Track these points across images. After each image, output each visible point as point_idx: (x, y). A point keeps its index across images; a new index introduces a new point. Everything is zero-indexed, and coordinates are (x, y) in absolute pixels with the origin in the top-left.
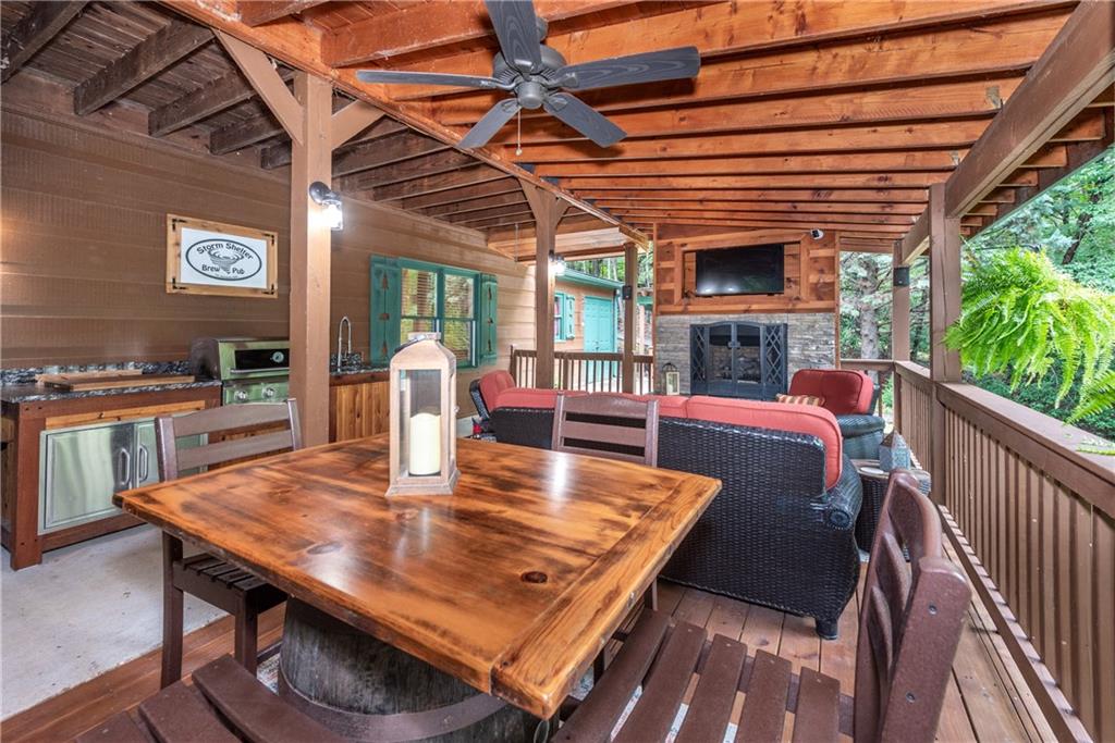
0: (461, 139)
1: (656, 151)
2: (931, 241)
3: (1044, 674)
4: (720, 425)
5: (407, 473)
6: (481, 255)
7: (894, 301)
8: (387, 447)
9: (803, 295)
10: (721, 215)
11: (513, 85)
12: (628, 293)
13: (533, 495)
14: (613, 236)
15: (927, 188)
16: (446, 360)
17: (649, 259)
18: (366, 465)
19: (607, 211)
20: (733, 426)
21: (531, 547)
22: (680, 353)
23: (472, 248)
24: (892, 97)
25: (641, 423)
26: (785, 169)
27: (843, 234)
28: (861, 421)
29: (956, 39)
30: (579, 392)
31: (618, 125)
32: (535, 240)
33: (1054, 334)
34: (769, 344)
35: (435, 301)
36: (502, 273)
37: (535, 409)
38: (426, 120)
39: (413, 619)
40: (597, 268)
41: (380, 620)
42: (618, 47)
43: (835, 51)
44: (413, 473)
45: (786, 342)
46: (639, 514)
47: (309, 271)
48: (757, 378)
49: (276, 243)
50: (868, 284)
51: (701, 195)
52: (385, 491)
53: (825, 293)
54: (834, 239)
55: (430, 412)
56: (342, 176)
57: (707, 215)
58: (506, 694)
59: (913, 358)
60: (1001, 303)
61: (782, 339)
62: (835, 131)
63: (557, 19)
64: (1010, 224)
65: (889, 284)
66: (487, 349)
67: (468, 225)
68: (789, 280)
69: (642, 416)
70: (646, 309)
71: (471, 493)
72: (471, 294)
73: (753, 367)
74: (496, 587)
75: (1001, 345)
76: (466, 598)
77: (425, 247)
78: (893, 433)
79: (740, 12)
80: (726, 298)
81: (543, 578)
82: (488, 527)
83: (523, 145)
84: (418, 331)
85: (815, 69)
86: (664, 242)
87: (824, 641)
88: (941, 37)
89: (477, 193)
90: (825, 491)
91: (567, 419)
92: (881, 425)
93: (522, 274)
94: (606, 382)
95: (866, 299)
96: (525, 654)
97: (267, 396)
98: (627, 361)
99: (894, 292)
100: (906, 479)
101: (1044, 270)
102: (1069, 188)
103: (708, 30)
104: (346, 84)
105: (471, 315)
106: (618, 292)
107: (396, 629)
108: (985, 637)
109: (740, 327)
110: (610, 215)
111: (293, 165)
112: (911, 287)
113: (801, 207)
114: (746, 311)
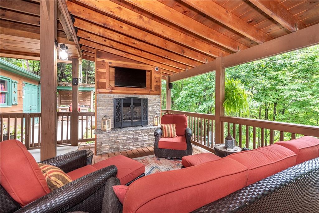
12: (76, 82)
22: (110, 111)
45: (148, 105)
53: (158, 89)
80: (128, 88)
86: (100, 60)
114: (135, 94)
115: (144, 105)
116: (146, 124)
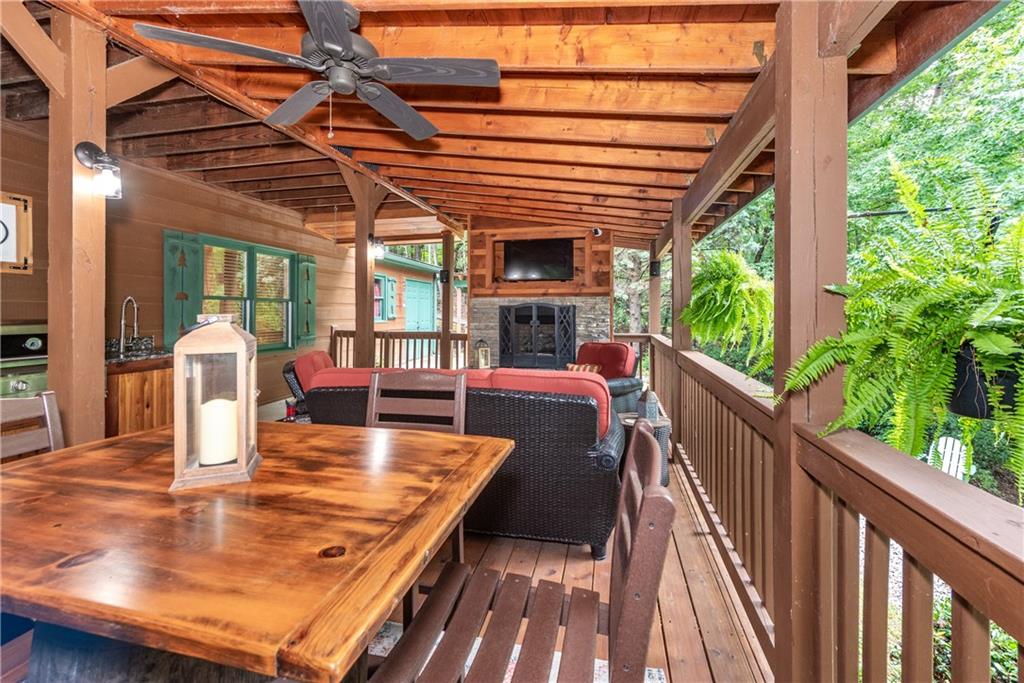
0: (270, 113)
1: (467, 148)
2: (673, 243)
3: (736, 558)
4: (519, 392)
5: (197, 465)
6: (298, 235)
7: (651, 288)
8: (171, 438)
9: (587, 282)
10: (524, 211)
11: (324, 68)
12: (445, 277)
13: (340, 473)
14: (432, 224)
15: (671, 201)
16: (243, 342)
17: (465, 248)
18: (148, 459)
19: (425, 200)
20: (529, 393)
21: (331, 523)
22: (492, 331)
23: (287, 228)
24: (648, 127)
25: (450, 395)
26: (572, 176)
27: (616, 233)
28: (627, 383)
29: (687, 88)
30: (400, 369)
31: (431, 122)
32: (353, 223)
33: (746, 313)
34: (562, 322)
35: (245, 281)
36: (321, 254)
37: (351, 388)
38: (230, 90)
39: (190, 618)
40: (418, 254)
41: (149, 627)
42: (429, 48)
43: (606, 83)
44: (203, 463)
45: (574, 321)
46: (440, 478)
47: (75, 244)
48: (553, 351)
49: (30, 209)
50: (634, 274)
51: (507, 192)
52: (169, 486)
53: (603, 281)
54: (609, 238)
55: (226, 398)
56: (124, 139)
57: (513, 210)
58: (292, 672)
59: (664, 333)
60: (716, 290)
61: (572, 318)
62: (608, 149)
63: (369, 10)
64: (724, 232)
65: (648, 274)
66: (305, 330)
67: (283, 204)
68: (577, 269)
69: (451, 389)
70: (462, 292)
71: (272, 477)
72: (287, 275)
73: (550, 342)
74: (290, 568)
75: (716, 321)
76: (256, 585)
77: (231, 224)
78: (647, 390)
79: (532, 36)
80: (528, 283)
81: (341, 551)
82: (287, 509)
83: (335, 129)
84: (225, 312)
85: (592, 96)
86: (477, 232)
87: (597, 562)
88: (678, 84)
89: (291, 173)
90: (598, 441)
91: (382, 396)
92: (640, 385)
93: (343, 256)
94: (425, 359)
95: (633, 285)
96: (315, 630)
97: (17, 390)
98: (445, 339)
99: (651, 280)
100: (644, 427)
101: (741, 267)
102: (758, 209)
103: (508, 47)
104: (126, 36)
105: (286, 296)
106: (438, 276)
107: (170, 632)
108: (703, 538)
109: (540, 308)
110: (428, 204)
111: (50, 120)
112: (662, 277)
113: (585, 209)
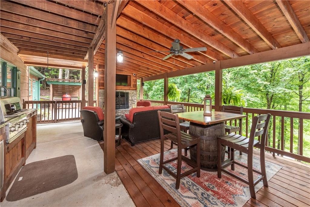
7: (141, 88)
9: (132, 87)
36: (21, 68)
53: (135, 86)
54: (136, 76)
86: (101, 69)
93: (25, 69)
109: (121, 93)
114: (121, 89)
115: (126, 97)
116: (128, 107)
